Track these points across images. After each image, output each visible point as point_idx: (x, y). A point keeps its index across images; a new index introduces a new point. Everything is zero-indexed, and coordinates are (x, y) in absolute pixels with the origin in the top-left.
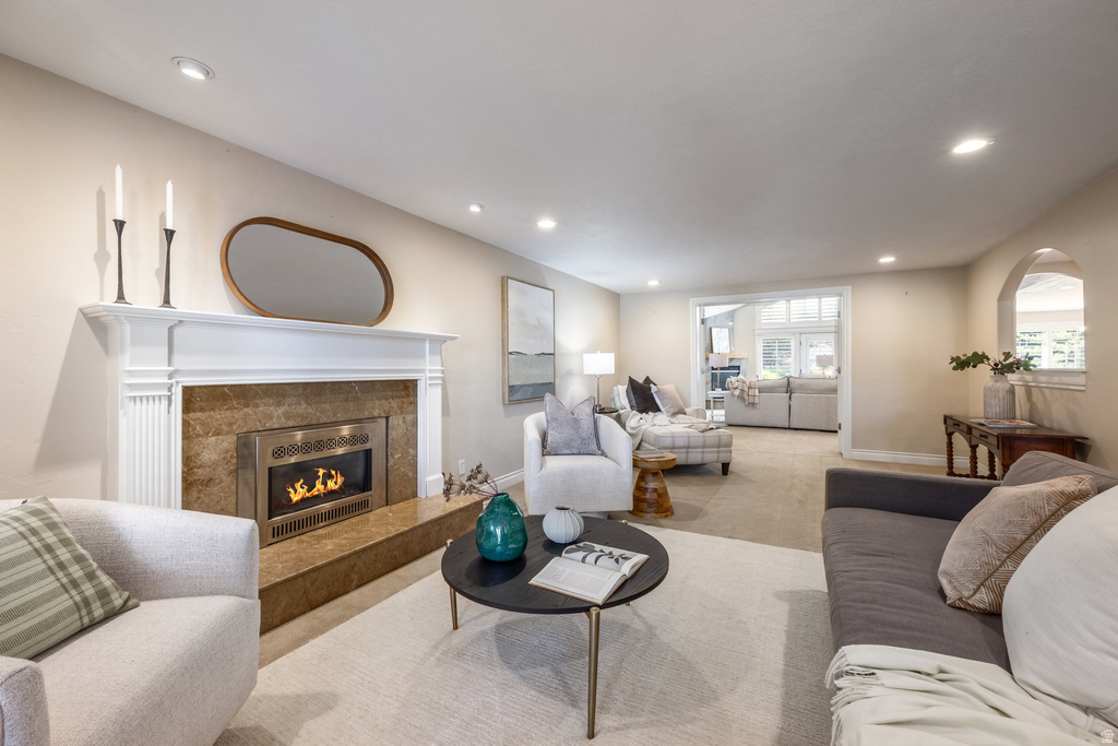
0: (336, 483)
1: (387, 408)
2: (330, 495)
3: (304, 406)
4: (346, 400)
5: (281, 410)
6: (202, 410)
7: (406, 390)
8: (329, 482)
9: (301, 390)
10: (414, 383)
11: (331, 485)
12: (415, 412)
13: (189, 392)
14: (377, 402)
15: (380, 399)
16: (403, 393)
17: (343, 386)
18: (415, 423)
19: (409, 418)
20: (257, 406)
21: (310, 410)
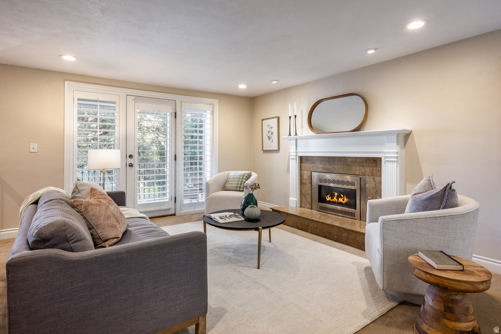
0: (343, 200)
1: (363, 172)
2: (340, 204)
3: (328, 165)
4: (343, 165)
5: (322, 166)
6: (304, 163)
7: (375, 162)
8: (340, 199)
9: (327, 159)
10: (380, 159)
11: (341, 200)
12: (380, 176)
13: (301, 158)
14: (358, 168)
15: (360, 166)
16: (373, 165)
17: (342, 159)
18: (380, 183)
19: (377, 179)
20: (315, 163)
21: (330, 167)
